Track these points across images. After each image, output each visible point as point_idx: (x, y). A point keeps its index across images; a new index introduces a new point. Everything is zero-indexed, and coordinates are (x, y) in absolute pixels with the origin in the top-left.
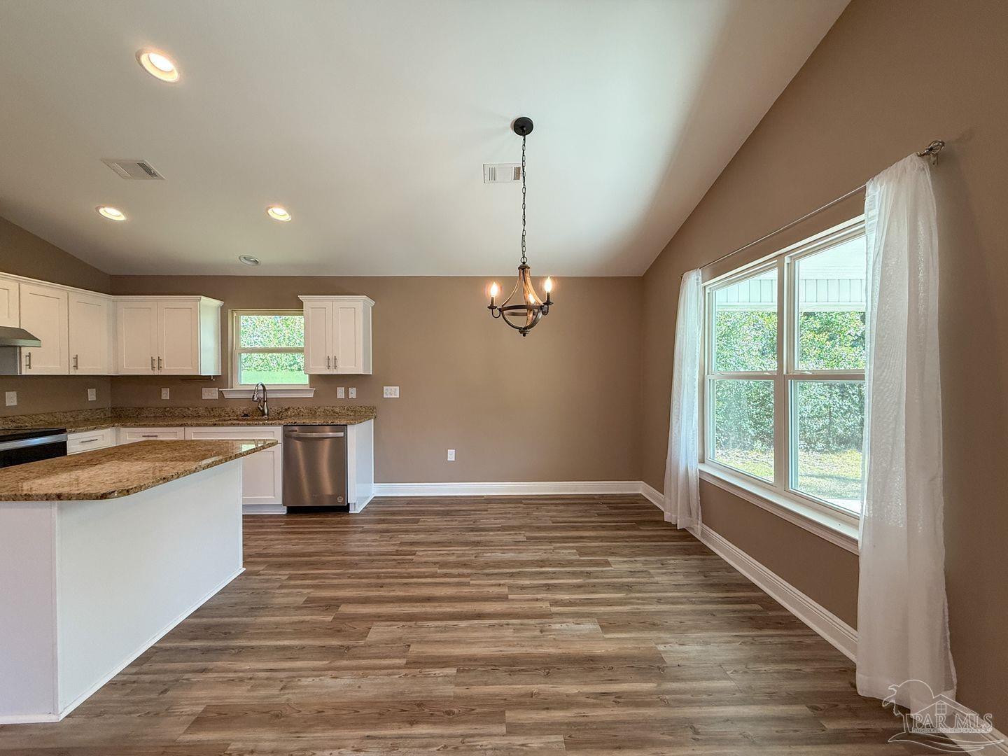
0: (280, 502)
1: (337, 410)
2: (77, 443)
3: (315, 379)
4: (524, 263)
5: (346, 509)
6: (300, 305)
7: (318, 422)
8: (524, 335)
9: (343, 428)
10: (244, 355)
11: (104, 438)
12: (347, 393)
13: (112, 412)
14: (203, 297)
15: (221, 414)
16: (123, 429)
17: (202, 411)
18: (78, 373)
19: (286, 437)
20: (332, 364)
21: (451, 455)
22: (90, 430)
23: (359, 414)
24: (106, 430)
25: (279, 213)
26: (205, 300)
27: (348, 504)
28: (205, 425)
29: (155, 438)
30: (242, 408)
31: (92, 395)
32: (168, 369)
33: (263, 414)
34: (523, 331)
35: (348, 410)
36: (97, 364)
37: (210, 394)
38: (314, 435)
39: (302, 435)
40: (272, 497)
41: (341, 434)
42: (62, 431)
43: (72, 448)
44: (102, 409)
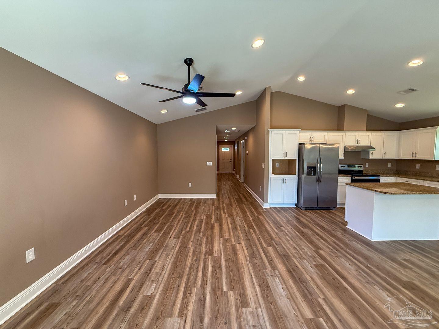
2: (383, 180)
11: (392, 179)
13: (396, 172)
14: (438, 127)
16: (398, 178)
17: (435, 175)
18: (385, 158)
22: (387, 176)
24: (393, 177)
28: (433, 181)
29: (410, 183)
31: (389, 165)
32: (419, 157)
36: (392, 155)
42: (379, 176)
43: (382, 181)
44: (392, 170)
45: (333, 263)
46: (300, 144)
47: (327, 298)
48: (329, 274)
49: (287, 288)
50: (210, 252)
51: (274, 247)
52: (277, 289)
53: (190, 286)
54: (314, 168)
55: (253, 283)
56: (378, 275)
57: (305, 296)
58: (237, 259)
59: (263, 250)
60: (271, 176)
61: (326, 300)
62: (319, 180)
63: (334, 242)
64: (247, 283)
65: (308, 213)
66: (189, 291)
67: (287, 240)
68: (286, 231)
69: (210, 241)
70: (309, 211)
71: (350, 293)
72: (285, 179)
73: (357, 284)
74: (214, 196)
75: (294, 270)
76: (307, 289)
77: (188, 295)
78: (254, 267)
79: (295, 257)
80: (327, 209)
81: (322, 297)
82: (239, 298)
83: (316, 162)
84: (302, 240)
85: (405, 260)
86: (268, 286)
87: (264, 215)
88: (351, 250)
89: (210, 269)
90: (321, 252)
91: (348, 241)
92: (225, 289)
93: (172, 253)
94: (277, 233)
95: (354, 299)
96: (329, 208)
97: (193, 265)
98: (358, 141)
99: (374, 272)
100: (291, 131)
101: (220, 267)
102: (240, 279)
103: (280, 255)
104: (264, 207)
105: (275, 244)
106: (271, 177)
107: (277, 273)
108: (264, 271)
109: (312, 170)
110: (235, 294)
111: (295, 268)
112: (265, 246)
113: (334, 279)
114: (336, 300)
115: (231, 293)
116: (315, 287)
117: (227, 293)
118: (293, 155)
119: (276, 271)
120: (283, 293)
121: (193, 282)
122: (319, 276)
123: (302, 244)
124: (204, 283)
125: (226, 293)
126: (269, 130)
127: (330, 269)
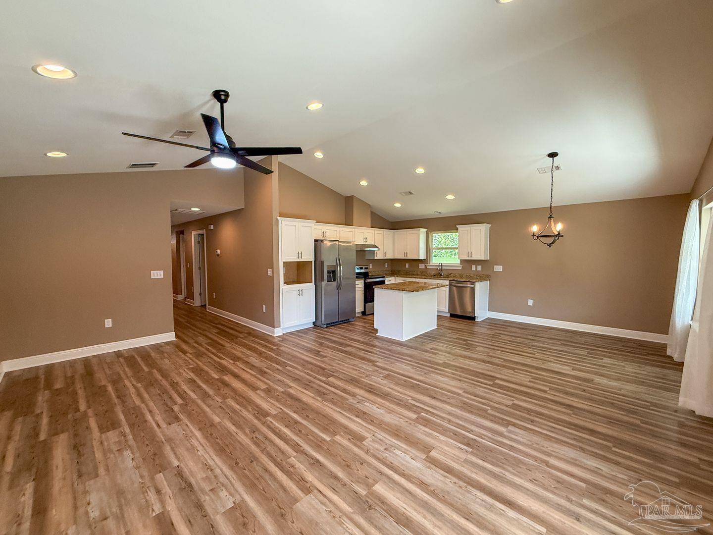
0: (448, 311)
1: (472, 275)
2: (387, 281)
3: (463, 261)
4: (551, 216)
5: (473, 318)
6: (457, 229)
7: (463, 280)
8: (550, 247)
9: (473, 283)
10: (434, 250)
11: (392, 280)
12: (476, 268)
14: (421, 229)
15: (425, 274)
16: (397, 278)
17: (419, 273)
18: (386, 258)
19: (450, 285)
20: (470, 255)
21: (530, 302)
22: (391, 277)
23: (482, 278)
25: (450, 197)
26: (422, 230)
27: (475, 317)
28: (422, 278)
30: (433, 273)
31: (386, 265)
32: (410, 257)
33: (441, 275)
34: (549, 245)
35: (477, 276)
37: (422, 266)
38: (462, 285)
39: (457, 285)
40: (445, 309)
41: (473, 286)
42: (384, 277)
43: (386, 283)
44: (389, 271)
45: (394, 369)
46: (316, 241)
47: (414, 398)
48: (399, 379)
49: (381, 406)
50: (261, 414)
51: (332, 376)
52: (373, 411)
53: (282, 461)
54: (334, 272)
55: (349, 418)
56: (426, 366)
57: (398, 404)
58: (306, 404)
59: (325, 383)
60: (283, 287)
61: (413, 399)
62: (339, 287)
63: (380, 352)
64: (343, 421)
65: (333, 330)
66: (287, 466)
67: (339, 364)
68: (329, 355)
69: (246, 402)
70: (331, 328)
71: (422, 386)
72: (300, 290)
73: (421, 378)
74: (171, 337)
75: (371, 389)
76: (395, 398)
77: (291, 469)
78: (334, 403)
79: (361, 377)
80: (347, 321)
81: (410, 399)
82: (350, 437)
83: (335, 264)
84: (352, 359)
85: (431, 349)
86: (365, 413)
87: (284, 345)
88: (396, 354)
89: (286, 431)
90: (377, 364)
91: (388, 347)
92: (328, 439)
93: (196, 444)
94: (322, 361)
95: (428, 389)
96: (349, 320)
97: (255, 439)
98: (366, 239)
99: (422, 365)
100: (305, 222)
101: (296, 422)
102: (333, 421)
103: (346, 381)
104: (275, 336)
105: (332, 373)
106: (282, 289)
107: (360, 398)
108: (347, 402)
109: (332, 274)
110: (342, 436)
111: (370, 386)
112: (324, 379)
113: (405, 381)
114: (419, 395)
115: (338, 438)
116: (398, 394)
117: (334, 440)
118: (308, 256)
119: (358, 396)
120: (382, 411)
121: (279, 454)
122: (394, 384)
123: (356, 363)
124: (296, 447)
125: (334, 442)
126: (279, 218)
127: (395, 374)
